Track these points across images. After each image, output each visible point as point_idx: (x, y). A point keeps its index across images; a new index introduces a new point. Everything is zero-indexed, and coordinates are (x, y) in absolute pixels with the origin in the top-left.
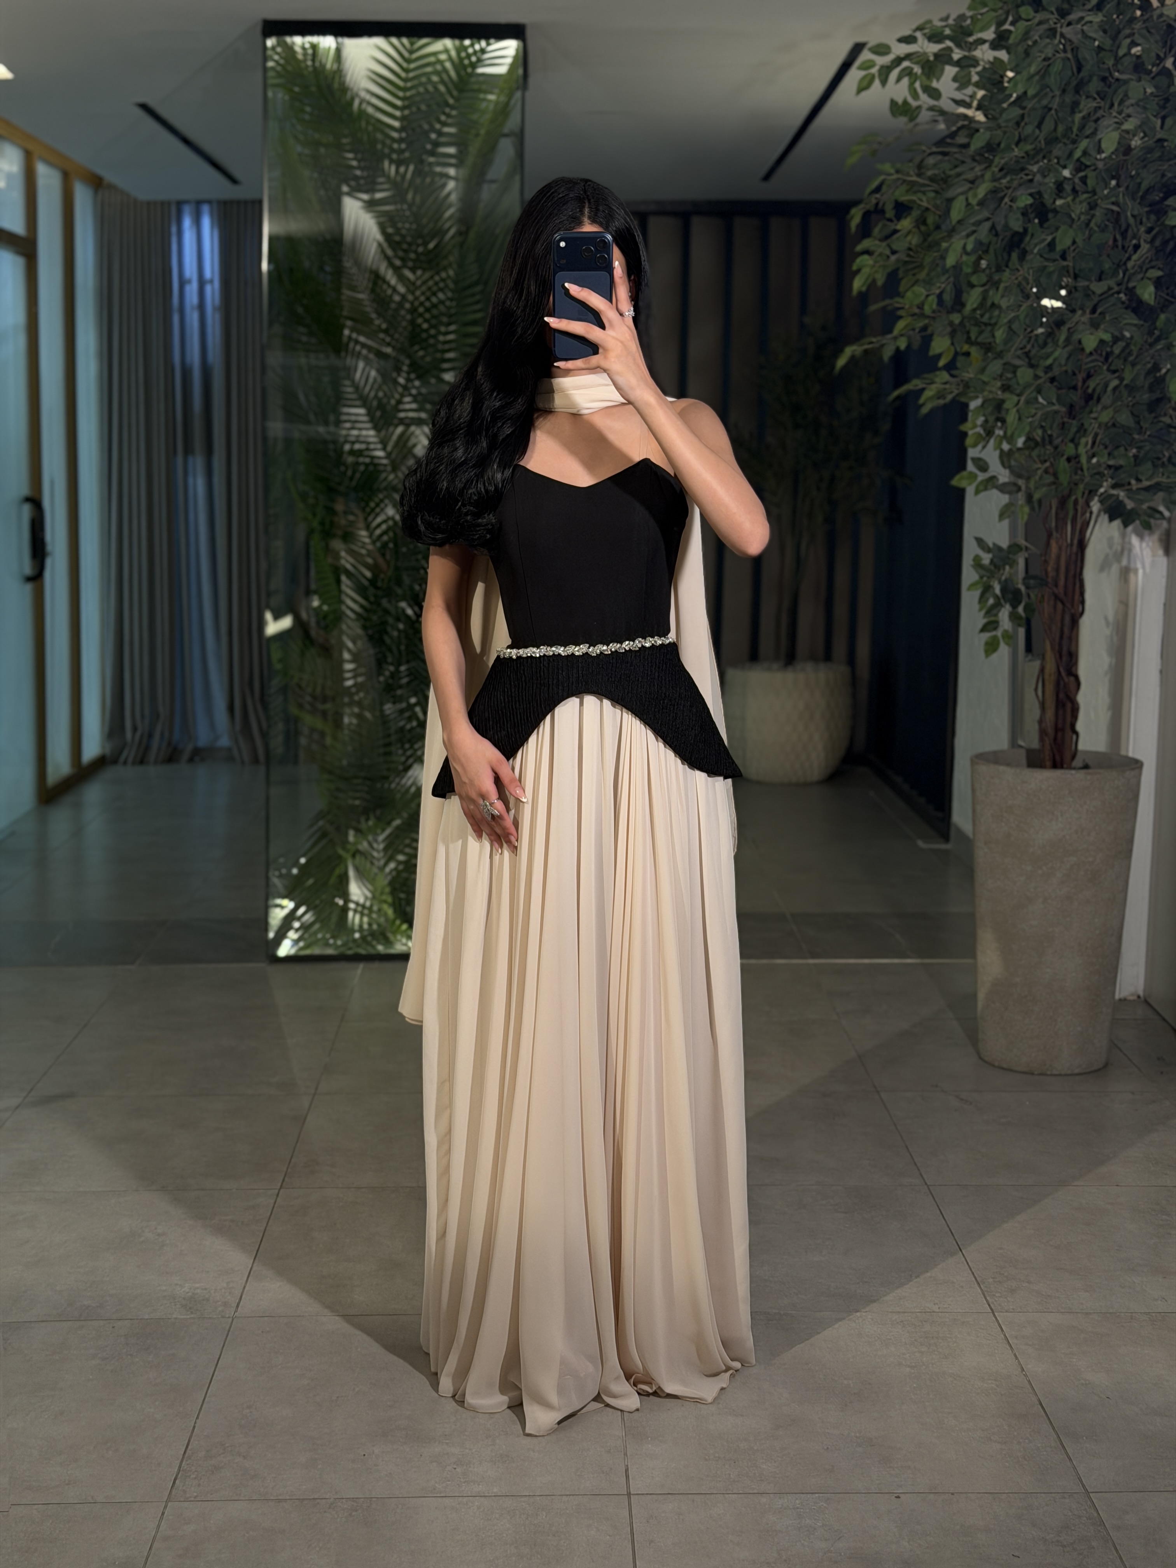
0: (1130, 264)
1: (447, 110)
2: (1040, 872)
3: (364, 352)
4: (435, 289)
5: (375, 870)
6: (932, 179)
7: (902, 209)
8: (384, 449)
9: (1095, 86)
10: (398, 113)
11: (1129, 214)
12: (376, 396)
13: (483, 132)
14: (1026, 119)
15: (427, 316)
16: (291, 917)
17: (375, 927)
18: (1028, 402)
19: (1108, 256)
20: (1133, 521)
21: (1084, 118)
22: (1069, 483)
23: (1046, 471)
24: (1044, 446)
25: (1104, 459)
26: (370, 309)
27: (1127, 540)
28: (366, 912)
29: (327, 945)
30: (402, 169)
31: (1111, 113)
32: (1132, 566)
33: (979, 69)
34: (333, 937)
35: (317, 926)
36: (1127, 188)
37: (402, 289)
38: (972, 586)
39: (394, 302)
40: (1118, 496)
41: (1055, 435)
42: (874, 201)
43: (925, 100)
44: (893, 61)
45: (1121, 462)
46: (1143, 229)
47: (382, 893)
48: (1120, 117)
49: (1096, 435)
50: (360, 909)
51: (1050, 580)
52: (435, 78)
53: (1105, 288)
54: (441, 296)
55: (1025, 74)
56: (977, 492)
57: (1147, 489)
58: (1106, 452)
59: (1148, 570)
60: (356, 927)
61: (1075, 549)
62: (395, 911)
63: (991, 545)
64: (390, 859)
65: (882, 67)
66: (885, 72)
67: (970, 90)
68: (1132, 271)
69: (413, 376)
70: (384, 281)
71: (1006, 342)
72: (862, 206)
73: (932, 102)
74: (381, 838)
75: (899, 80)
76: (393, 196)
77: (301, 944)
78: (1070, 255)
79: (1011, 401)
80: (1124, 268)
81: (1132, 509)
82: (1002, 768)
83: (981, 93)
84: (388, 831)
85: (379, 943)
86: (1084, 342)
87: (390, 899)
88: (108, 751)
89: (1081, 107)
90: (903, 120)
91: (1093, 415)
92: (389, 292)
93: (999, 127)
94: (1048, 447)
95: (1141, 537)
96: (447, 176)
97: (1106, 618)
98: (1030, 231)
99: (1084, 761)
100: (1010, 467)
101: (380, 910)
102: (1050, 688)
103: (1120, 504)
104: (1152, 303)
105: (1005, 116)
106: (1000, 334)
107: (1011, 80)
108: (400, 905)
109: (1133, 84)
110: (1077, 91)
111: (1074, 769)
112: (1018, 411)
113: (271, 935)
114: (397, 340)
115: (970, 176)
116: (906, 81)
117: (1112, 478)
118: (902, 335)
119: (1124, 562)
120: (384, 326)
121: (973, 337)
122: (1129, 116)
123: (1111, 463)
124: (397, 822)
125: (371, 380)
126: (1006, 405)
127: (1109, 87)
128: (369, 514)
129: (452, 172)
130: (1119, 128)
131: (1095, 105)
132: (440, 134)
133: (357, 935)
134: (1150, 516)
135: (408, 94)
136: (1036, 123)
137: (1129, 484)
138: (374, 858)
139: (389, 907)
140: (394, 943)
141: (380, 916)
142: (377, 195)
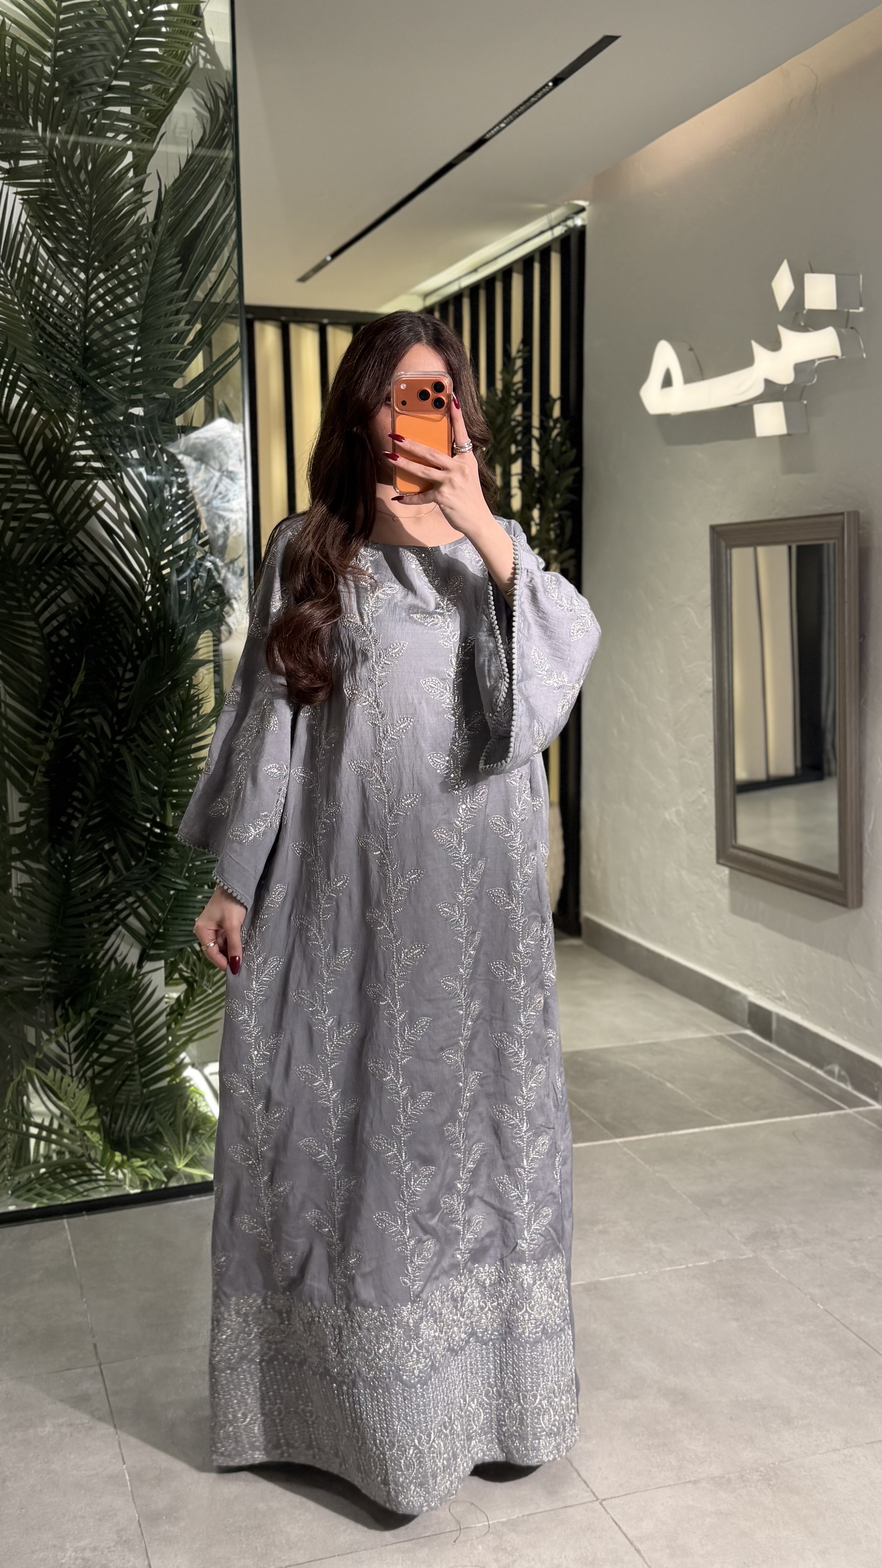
50: (44, 1134)
74: (72, 1034)
76: (46, 165)
84: (81, 1024)
85: (79, 1184)
87: (93, 1122)
101: (74, 1132)
108: (108, 1128)
124: (92, 1012)
132: (109, 87)
133: (43, 1170)
138: (66, 1063)
139: (95, 1133)
140: (99, 1177)
141: (73, 1141)
142: (22, 163)
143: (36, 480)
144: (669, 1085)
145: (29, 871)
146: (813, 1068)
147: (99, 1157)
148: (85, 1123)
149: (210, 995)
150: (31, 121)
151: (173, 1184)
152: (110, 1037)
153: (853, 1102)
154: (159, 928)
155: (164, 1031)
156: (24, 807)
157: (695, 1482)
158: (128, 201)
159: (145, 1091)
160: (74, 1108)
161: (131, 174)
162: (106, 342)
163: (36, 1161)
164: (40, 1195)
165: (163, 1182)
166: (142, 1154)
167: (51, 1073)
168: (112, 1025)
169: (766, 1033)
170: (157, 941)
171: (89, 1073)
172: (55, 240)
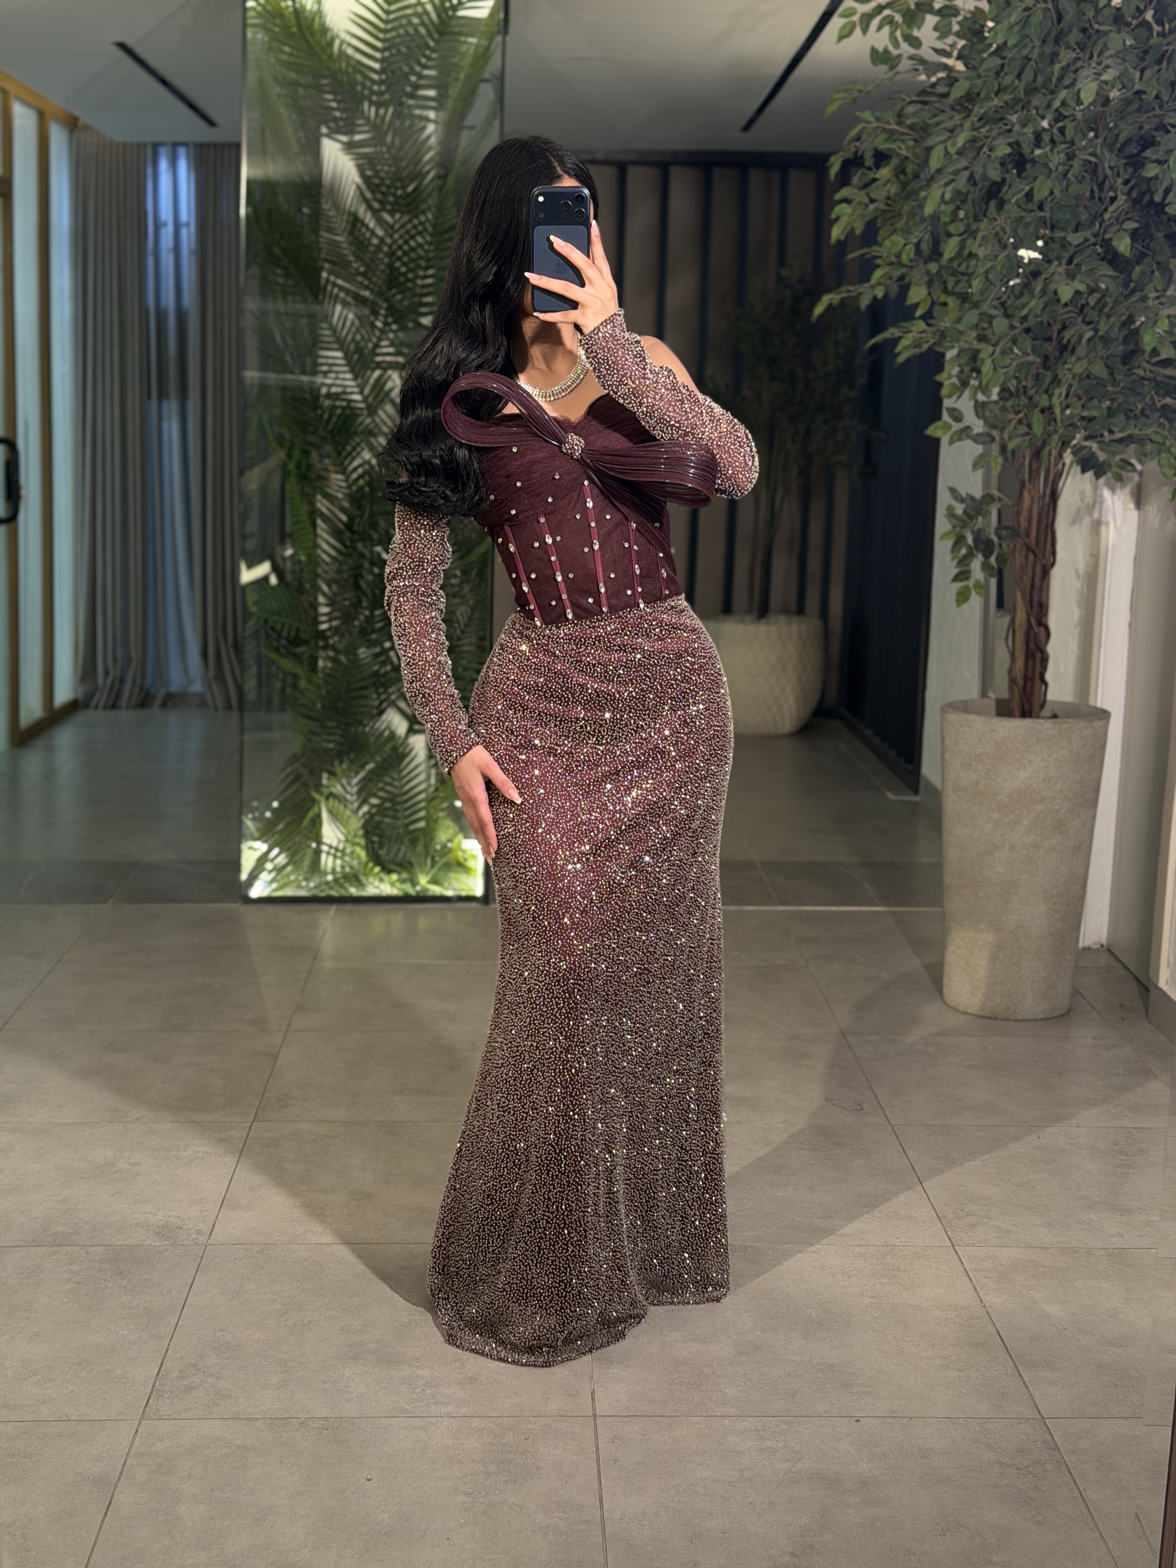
0: (1106, 216)
1: (428, 53)
2: (1007, 820)
3: (342, 295)
4: (413, 232)
5: (348, 813)
6: (912, 127)
7: (881, 158)
8: (361, 392)
9: (1074, 37)
10: (378, 55)
11: (1106, 165)
12: (353, 339)
13: (462, 76)
14: (1006, 69)
15: (405, 259)
16: (263, 859)
17: (347, 870)
18: (1003, 353)
19: (1085, 207)
20: (1105, 473)
21: (1063, 68)
22: (1043, 434)
23: (1020, 422)
24: (1018, 396)
25: (1078, 411)
26: (347, 251)
27: (1099, 492)
28: (339, 854)
29: (300, 887)
30: (382, 111)
31: (1090, 64)
32: (1104, 519)
33: (960, 18)
34: (307, 879)
35: (289, 868)
36: (1105, 139)
37: (380, 232)
38: (945, 535)
39: (373, 245)
40: (1090, 448)
41: (1029, 386)
42: (853, 149)
43: (906, 48)
44: (874, 9)
45: (1095, 413)
46: (1120, 181)
47: (355, 836)
48: (1099, 68)
49: (1070, 386)
50: (333, 851)
51: (1022, 531)
52: (415, 20)
53: (1082, 239)
54: (419, 239)
55: (1005, 25)
56: (951, 442)
57: (1119, 441)
58: (1080, 403)
59: (1119, 523)
60: (329, 870)
61: (1047, 500)
62: (368, 854)
63: (964, 495)
64: (364, 802)
65: (863, 15)
66: (867, 19)
67: (950, 39)
68: (1108, 223)
69: (390, 320)
70: (363, 223)
71: (982, 293)
72: (841, 154)
73: (913, 51)
74: (355, 781)
75: (880, 28)
76: (372, 138)
77: (274, 885)
78: (1047, 207)
79: (986, 350)
80: (1100, 219)
81: (1104, 461)
82: (971, 717)
83: (961, 43)
84: (362, 775)
85: (351, 885)
86: (1060, 292)
87: (363, 842)
88: (80, 696)
89: (1061, 57)
90: (884, 68)
91: (1068, 366)
92: (368, 234)
93: (979, 76)
94: (1022, 398)
95: (1113, 490)
96: (427, 119)
97: (1077, 572)
98: (1008, 179)
99: (1053, 711)
100: (984, 418)
101: (352, 853)
102: (1020, 638)
103: (1093, 455)
104: (1128, 254)
105: (985, 66)
106: (977, 284)
107: (991, 30)
108: (373, 849)
109: (1113, 35)
110: (1057, 41)
111: (1043, 718)
112: (993, 361)
113: (244, 876)
114: (375, 284)
115: (950, 124)
116: (886, 29)
117: (1086, 430)
118: (879, 284)
119: (1096, 515)
120: (362, 269)
121: (950, 287)
122: (1108, 67)
123: (1085, 414)
124: (371, 766)
125: (348, 323)
126: (981, 356)
127: (1089, 38)
128: (346, 458)
129: (432, 115)
130: (1097, 79)
131: (1074, 55)
132: (420, 76)
133: (330, 878)
134: (1122, 468)
135: (389, 36)
136: (1016, 73)
137: (1102, 435)
138: (349, 801)
139: (361, 849)
140: (365, 883)
141: (353, 859)
151: (417, 893)
159: (406, 829)
163: (325, 870)
166: (396, 870)
168: (382, 776)
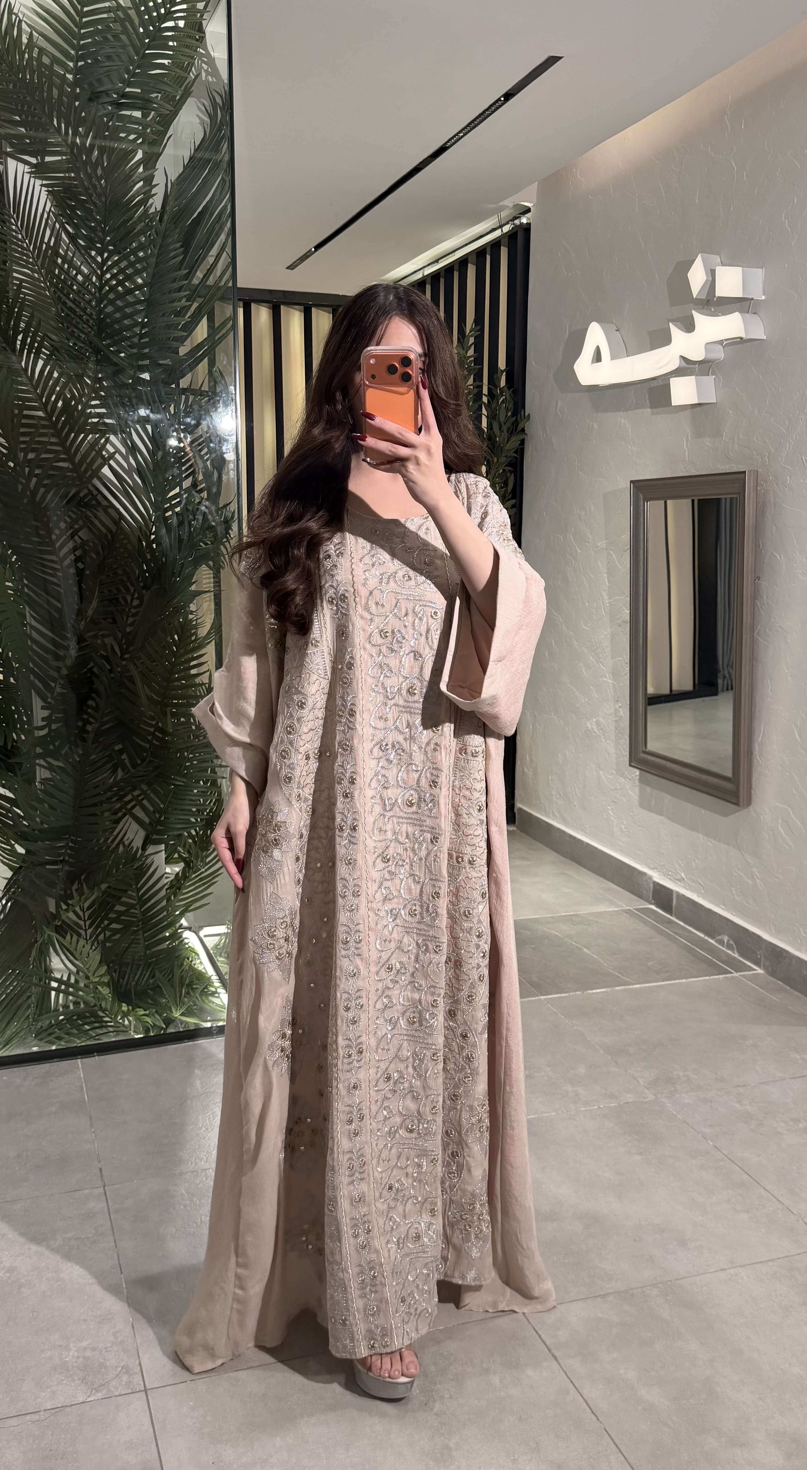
5: (82, 943)
17: (84, 1008)
28: (71, 989)
50: (63, 987)
60: (60, 1008)
64: (100, 927)
74: (86, 905)
76: (68, 161)
84: (94, 896)
101: (89, 987)
108: (117, 985)
124: (104, 886)
133: (61, 1018)
135: (82, 42)
138: (81, 929)
139: (105, 988)
140: (109, 1024)
141: (87, 994)
142: (48, 159)
143: (58, 434)
144: (585, 950)
145: (50, 768)
146: (706, 938)
147: (108, 1007)
148: (97, 980)
149: (203, 873)
150: (55, 123)
151: (171, 1030)
152: (119, 908)
153: (739, 967)
154: (160, 817)
155: (164, 903)
156: (46, 713)
157: (604, 1296)
158: (138, 193)
159: (148, 952)
160: (87, 966)
161: (141, 170)
162: (118, 315)
163: (56, 1010)
164: (59, 1038)
165: (162, 1028)
166: (144, 1005)
167: (68, 937)
168: (121, 898)
169: (668, 908)
170: (159, 827)
171: (101, 937)
172: (75, 226)
